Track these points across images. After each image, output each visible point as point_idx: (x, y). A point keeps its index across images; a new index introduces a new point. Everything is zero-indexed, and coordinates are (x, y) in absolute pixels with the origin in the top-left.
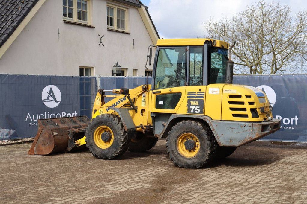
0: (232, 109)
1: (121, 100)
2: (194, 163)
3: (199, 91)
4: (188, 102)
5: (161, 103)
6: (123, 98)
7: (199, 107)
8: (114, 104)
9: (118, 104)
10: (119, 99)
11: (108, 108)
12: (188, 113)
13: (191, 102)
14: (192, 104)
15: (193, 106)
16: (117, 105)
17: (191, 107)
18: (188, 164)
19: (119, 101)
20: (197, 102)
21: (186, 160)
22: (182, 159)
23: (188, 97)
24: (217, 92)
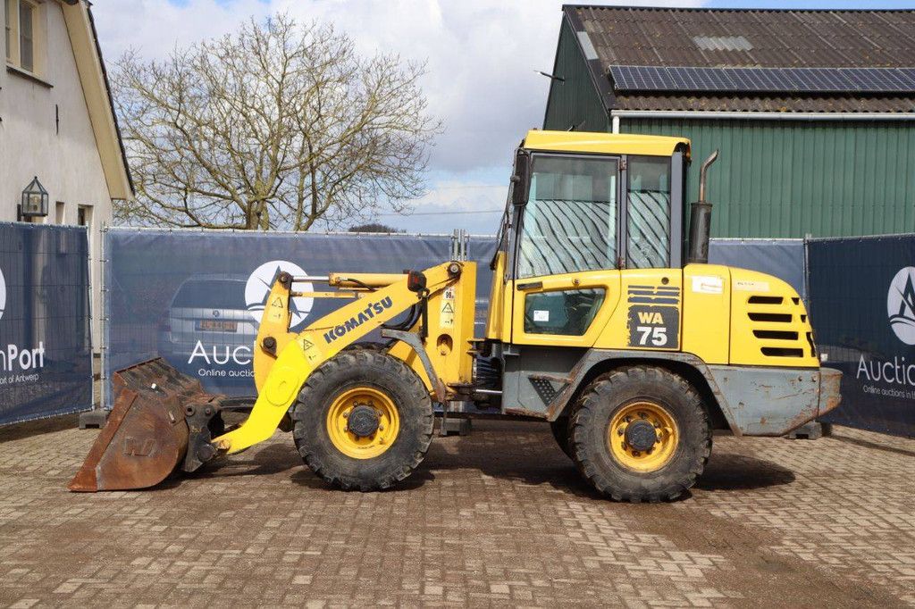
0: (760, 334)
1: (375, 307)
2: (663, 486)
3: (662, 285)
4: (630, 315)
5: (541, 316)
6: (383, 302)
7: (664, 330)
8: (353, 320)
9: (366, 319)
11: (331, 332)
12: (630, 345)
13: (640, 314)
14: (643, 321)
15: (646, 325)
16: (361, 322)
17: (640, 329)
18: (646, 491)
19: (368, 311)
20: (658, 315)
21: (637, 480)
22: (625, 477)
23: (630, 300)
24: (715, 286)
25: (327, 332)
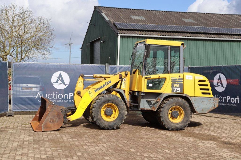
0: (201, 89)
1: (107, 83)
2: (181, 126)
3: (179, 78)
4: (172, 85)
5: (151, 85)
6: (109, 82)
7: (180, 88)
8: (102, 86)
9: (105, 86)
10: (106, 82)
11: (96, 89)
12: (172, 92)
13: (174, 85)
14: (175, 86)
15: (175, 87)
16: (104, 87)
17: (174, 88)
18: (177, 128)
19: (105, 84)
20: (178, 85)
21: (175, 125)
22: (172, 124)
23: (172, 81)
24: (191, 78)
25: (95, 89)
